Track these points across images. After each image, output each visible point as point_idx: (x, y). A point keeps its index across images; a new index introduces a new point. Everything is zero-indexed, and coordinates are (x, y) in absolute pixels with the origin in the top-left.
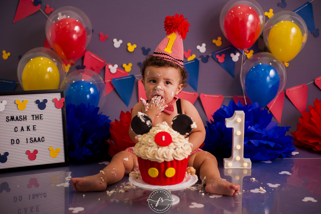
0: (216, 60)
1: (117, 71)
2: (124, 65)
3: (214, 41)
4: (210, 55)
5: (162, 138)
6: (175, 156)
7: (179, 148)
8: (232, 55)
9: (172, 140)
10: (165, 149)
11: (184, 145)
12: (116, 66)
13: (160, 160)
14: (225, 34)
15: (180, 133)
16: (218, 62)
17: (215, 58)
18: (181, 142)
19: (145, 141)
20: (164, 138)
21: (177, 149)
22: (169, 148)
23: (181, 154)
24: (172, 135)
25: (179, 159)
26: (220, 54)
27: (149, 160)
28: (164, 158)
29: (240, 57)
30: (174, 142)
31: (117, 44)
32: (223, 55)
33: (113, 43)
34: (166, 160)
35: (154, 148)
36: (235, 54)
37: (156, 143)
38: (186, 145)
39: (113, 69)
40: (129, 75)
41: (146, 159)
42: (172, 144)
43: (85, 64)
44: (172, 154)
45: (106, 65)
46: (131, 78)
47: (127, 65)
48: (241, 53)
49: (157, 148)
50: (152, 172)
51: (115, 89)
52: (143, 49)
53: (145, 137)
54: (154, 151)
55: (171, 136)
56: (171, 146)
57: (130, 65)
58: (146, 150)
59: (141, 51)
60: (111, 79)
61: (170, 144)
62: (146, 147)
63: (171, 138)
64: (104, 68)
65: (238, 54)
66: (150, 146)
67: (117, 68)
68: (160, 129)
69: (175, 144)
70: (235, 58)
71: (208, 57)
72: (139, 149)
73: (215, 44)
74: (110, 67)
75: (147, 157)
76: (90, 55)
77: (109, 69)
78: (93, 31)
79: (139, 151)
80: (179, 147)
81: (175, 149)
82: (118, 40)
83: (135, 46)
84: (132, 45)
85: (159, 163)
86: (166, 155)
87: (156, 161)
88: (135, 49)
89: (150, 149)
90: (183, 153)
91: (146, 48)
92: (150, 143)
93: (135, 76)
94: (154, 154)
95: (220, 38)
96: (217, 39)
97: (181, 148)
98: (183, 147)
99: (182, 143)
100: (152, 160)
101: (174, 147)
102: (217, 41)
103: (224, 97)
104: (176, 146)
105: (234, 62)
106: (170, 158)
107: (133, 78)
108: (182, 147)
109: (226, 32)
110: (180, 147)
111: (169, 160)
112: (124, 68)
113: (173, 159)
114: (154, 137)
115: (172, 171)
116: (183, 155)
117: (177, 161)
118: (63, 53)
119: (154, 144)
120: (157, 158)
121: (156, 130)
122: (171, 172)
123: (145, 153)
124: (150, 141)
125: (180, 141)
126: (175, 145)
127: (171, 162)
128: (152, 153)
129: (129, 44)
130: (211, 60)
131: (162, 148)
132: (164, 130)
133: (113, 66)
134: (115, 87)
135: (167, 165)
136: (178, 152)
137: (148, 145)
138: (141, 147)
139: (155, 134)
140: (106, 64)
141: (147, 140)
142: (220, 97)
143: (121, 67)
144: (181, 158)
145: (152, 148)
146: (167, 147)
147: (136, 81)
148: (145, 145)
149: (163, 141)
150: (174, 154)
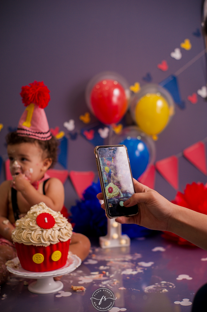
0: (84, 137)
3: (82, 118)
5: (45, 220)
6: (61, 237)
7: (63, 229)
8: (100, 131)
9: (55, 221)
10: (50, 231)
13: (46, 244)
16: (87, 139)
18: (63, 222)
20: (46, 219)
21: (61, 230)
22: (54, 230)
23: (66, 235)
25: (64, 241)
27: (34, 245)
28: (50, 241)
29: (109, 133)
30: (57, 223)
32: (92, 132)
34: (52, 243)
35: (37, 232)
36: (103, 130)
37: (39, 226)
41: (30, 244)
42: (56, 225)
44: (57, 236)
49: (41, 232)
50: (37, 258)
54: (38, 234)
55: (53, 217)
56: (55, 228)
58: (29, 235)
61: (54, 225)
62: (28, 231)
63: (54, 219)
65: (107, 130)
66: (32, 231)
69: (59, 224)
70: (104, 133)
71: (76, 134)
72: (20, 234)
73: (82, 121)
75: (31, 242)
79: (20, 237)
80: (62, 227)
81: (59, 230)
85: (45, 247)
86: (52, 237)
87: (41, 245)
89: (34, 234)
90: (67, 233)
92: (32, 227)
94: (39, 238)
96: (84, 116)
97: (65, 229)
98: (66, 227)
100: (37, 245)
101: (58, 228)
104: (60, 226)
105: (103, 139)
106: (56, 241)
111: (56, 243)
114: (36, 220)
115: (58, 254)
116: (68, 236)
117: (63, 242)
119: (37, 227)
120: (43, 242)
122: (57, 256)
123: (28, 238)
126: (58, 226)
127: (57, 244)
128: (37, 237)
131: (47, 231)
135: (52, 248)
136: (63, 233)
138: (22, 232)
139: (35, 217)
141: (27, 224)
144: (66, 239)
145: (35, 232)
146: (51, 229)
148: (26, 230)
149: (47, 223)
150: (59, 236)
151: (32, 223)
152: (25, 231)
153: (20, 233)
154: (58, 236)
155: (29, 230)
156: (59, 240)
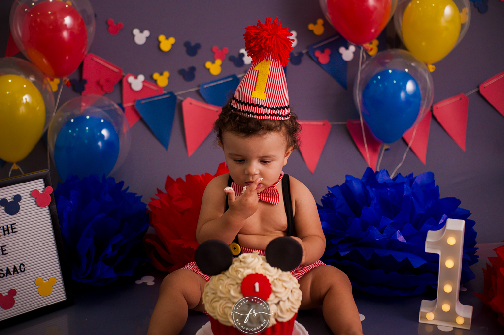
0: (316, 59)
1: (144, 86)
2: (156, 76)
3: (311, 27)
4: (304, 51)
5: (254, 288)
6: (279, 316)
7: (284, 301)
8: (342, 50)
9: (271, 289)
11: (290, 291)
12: (141, 78)
14: (328, 16)
15: (281, 269)
16: (318, 63)
17: (313, 57)
18: (286, 288)
19: (224, 290)
20: (257, 285)
21: (281, 303)
22: (268, 304)
23: (289, 311)
24: (270, 276)
25: (285, 320)
26: (322, 51)
29: (356, 54)
30: (275, 292)
31: (141, 37)
32: (327, 51)
33: (134, 36)
36: (347, 48)
38: (294, 290)
39: (137, 83)
40: (165, 92)
41: (229, 324)
42: (272, 296)
43: (85, 76)
45: (124, 76)
46: (169, 97)
47: (161, 74)
48: (358, 47)
51: (141, 119)
52: (187, 45)
53: (221, 281)
56: (270, 301)
57: (166, 74)
59: (184, 49)
60: (134, 101)
61: (269, 297)
62: (227, 303)
64: (121, 83)
65: (352, 48)
66: (233, 303)
67: (144, 82)
68: (248, 268)
69: (278, 295)
70: (348, 54)
71: (301, 55)
72: (214, 304)
73: (312, 31)
74: (131, 79)
76: (93, 60)
77: (130, 84)
78: (95, 16)
79: (214, 309)
80: (284, 299)
81: (278, 304)
82: (142, 32)
83: (172, 40)
84: (167, 38)
88: (173, 45)
90: (290, 308)
91: (193, 44)
92: (233, 297)
93: (176, 94)
95: (320, 21)
96: (315, 23)
97: (287, 301)
98: (290, 298)
99: (287, 290)
101: (276, 301)
102: (317, 26)
103: (330, 123)
104: (279, 297)
105: (346, 62)
106: (271, 323)
107: (173, 97)
108: (288, 298)
109: (330, 14)
110: (286, 298)
111: (270, 325)
112: (155, 81)
113: (275, 322)
114: (241, 285)
116: (292, 311)
117: (282, 323)
118: (44, 60)
121: (242, 270)
123: (225, 314)
124: (232, 293)
125: (283, 286)
126: (276, 297)
127: (274, 327)
129: (162, 38)
130: (306, 61)
132: (254, 269)
133: (136, 78)
134: (142, 115)
136: (283, 308)
137: (229, 299)
138: (218, 302)
139: (240, 279)
140: (123, 74)
141: (227, 290)
142: (324, 125)
143: (150, 79)
144: (287, 317)
147: (178, 102)
148: (225, 301)
149: (257, 293)
150: (277, 314)
151: (234, 290)
152: (221, 301)
153: (215, 301)
154: (275, 314)
155: (229, 301)
156: (276, 320)
